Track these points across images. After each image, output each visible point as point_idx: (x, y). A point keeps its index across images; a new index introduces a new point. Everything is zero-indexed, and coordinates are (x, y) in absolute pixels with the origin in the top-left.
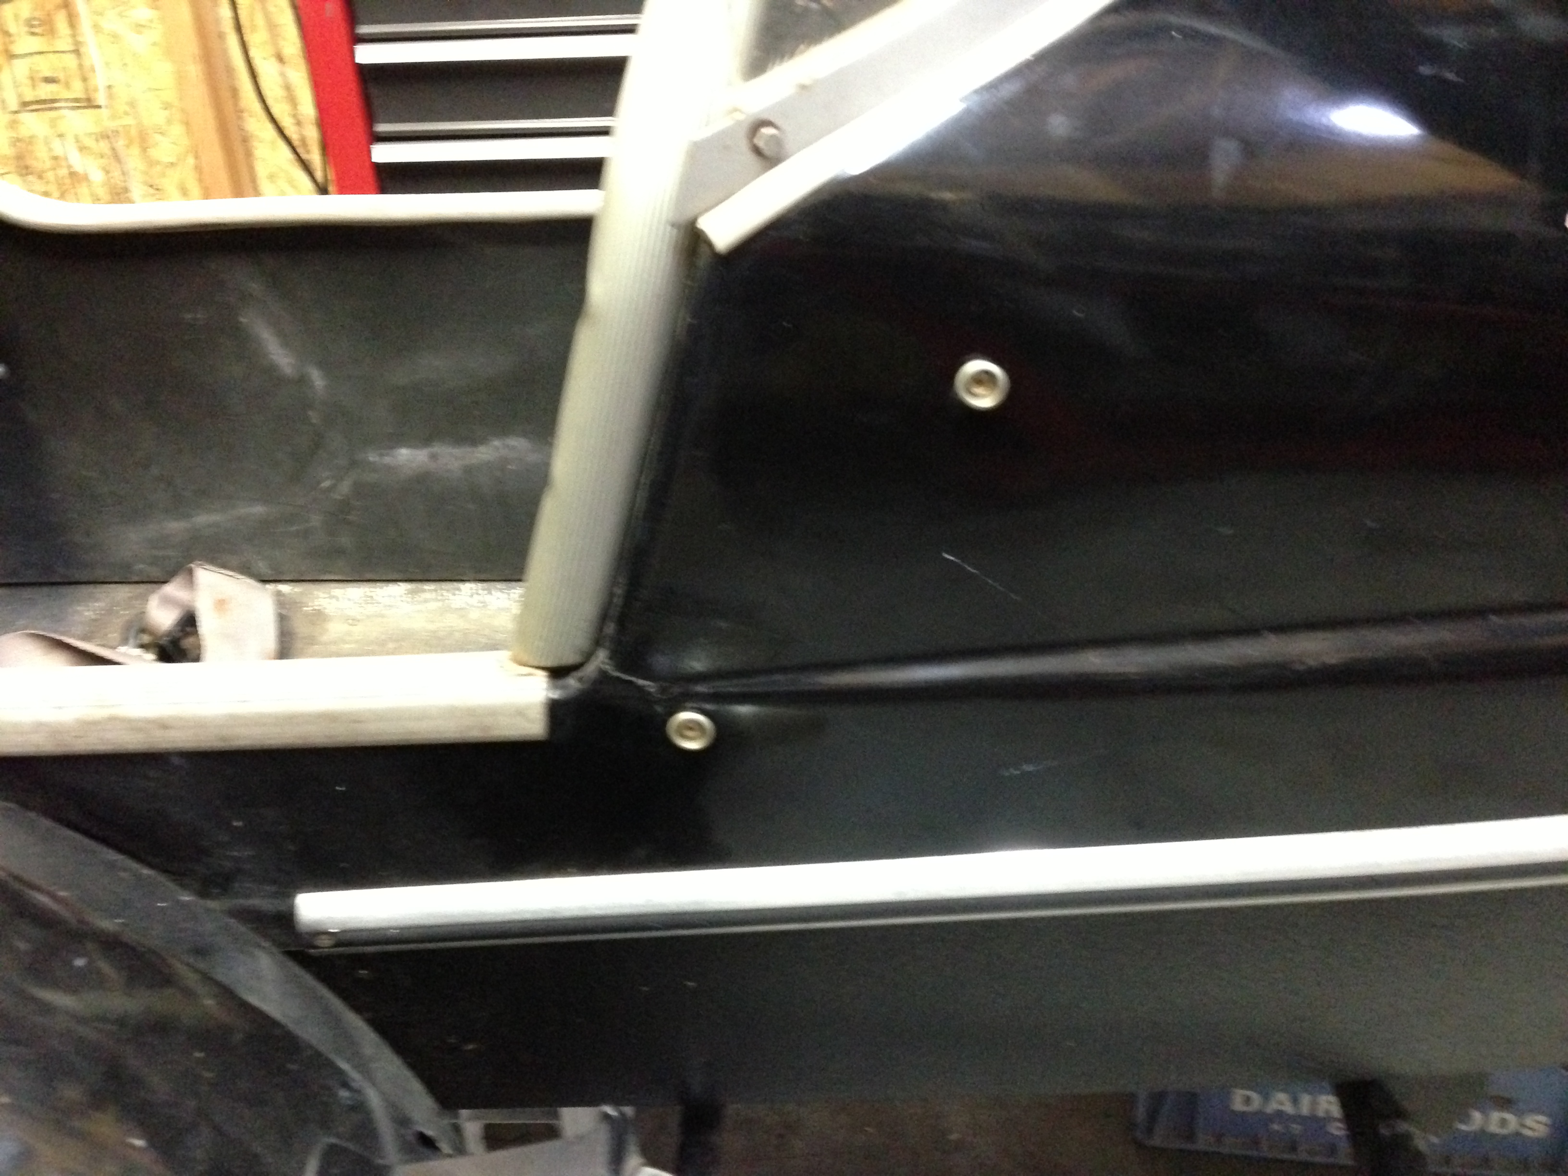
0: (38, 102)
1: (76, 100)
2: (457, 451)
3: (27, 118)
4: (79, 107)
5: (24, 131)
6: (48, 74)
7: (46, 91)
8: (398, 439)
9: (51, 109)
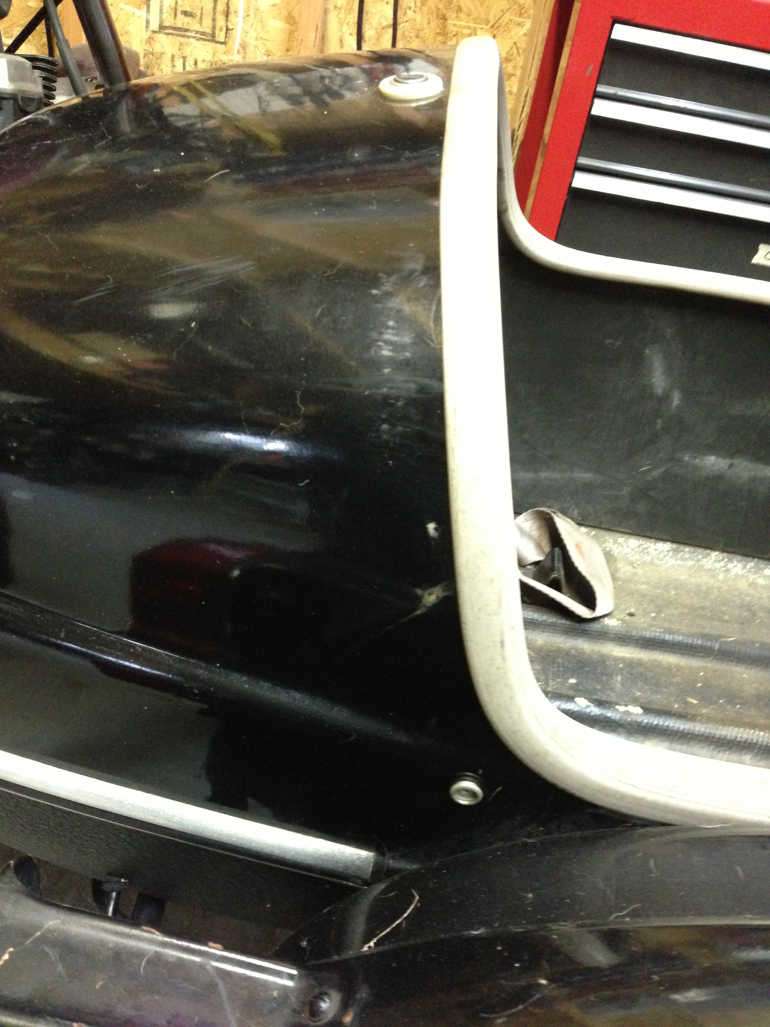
0: (175, 28)
1: (203, 33)
2: (751, 466)
3: (161, 37)
4: (204, 40)
5: (157, 48)
6: (188, 9)
7: (182, 21)
8: (710, 449)
9: (183, 36)
